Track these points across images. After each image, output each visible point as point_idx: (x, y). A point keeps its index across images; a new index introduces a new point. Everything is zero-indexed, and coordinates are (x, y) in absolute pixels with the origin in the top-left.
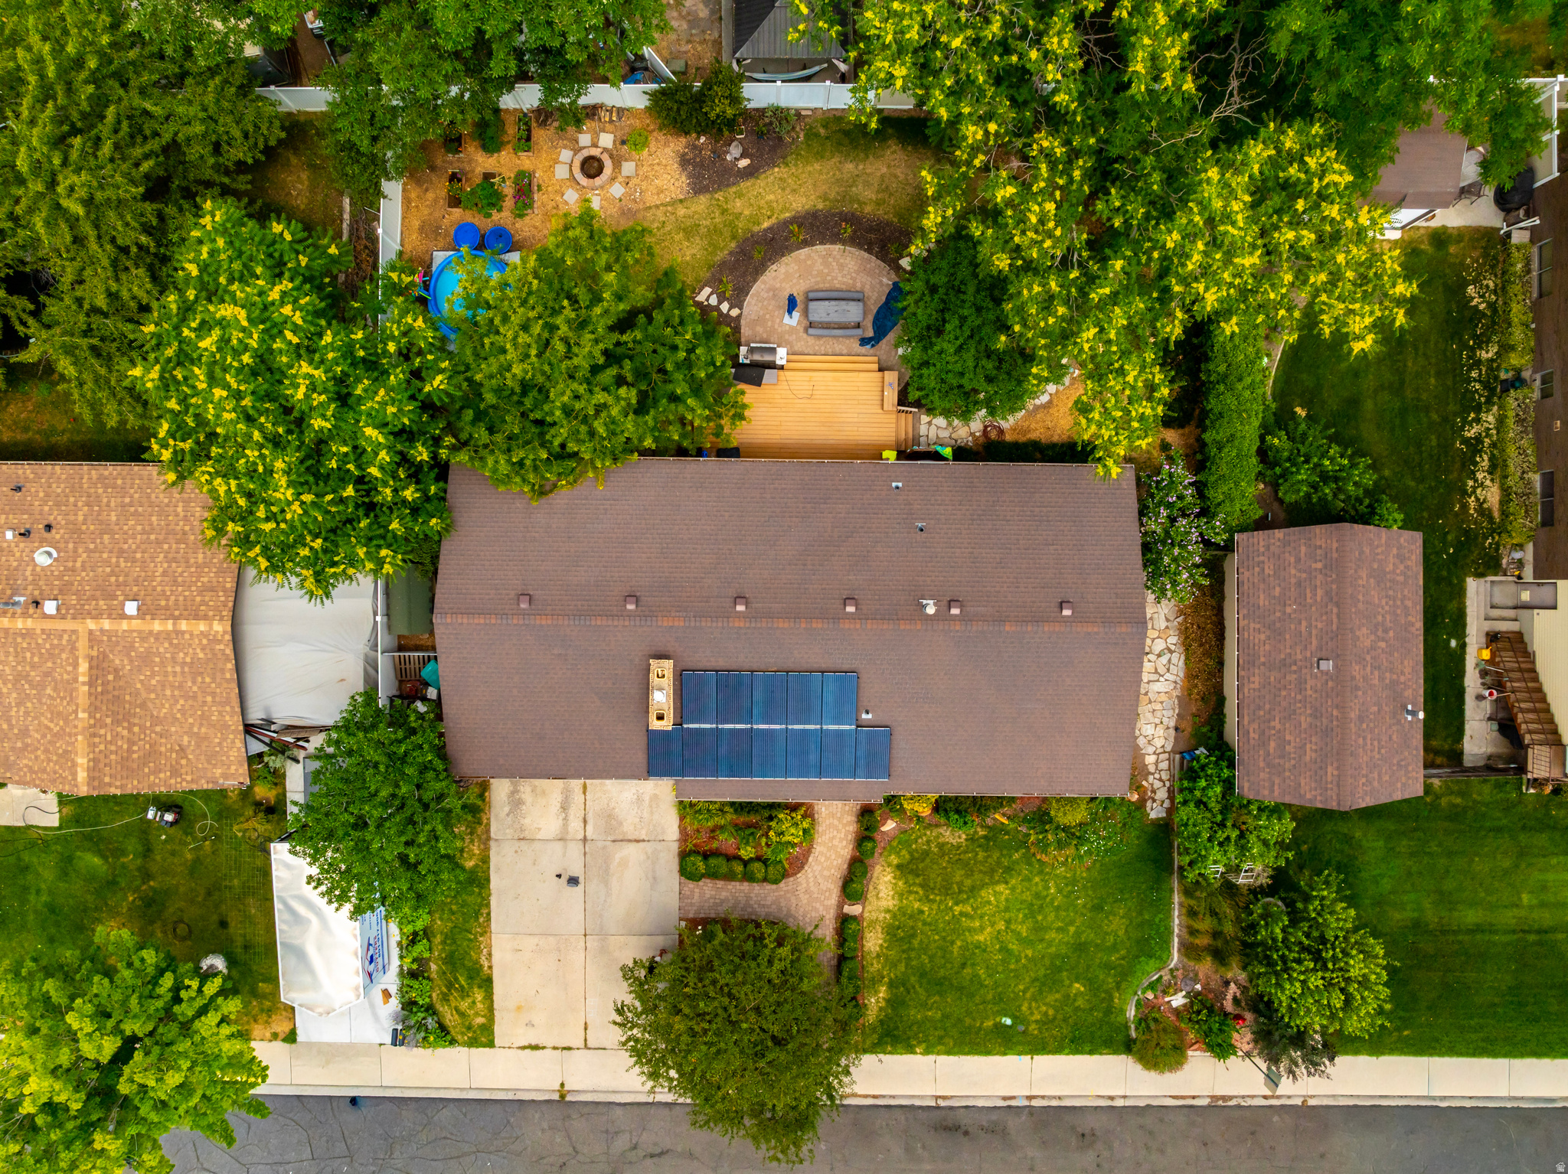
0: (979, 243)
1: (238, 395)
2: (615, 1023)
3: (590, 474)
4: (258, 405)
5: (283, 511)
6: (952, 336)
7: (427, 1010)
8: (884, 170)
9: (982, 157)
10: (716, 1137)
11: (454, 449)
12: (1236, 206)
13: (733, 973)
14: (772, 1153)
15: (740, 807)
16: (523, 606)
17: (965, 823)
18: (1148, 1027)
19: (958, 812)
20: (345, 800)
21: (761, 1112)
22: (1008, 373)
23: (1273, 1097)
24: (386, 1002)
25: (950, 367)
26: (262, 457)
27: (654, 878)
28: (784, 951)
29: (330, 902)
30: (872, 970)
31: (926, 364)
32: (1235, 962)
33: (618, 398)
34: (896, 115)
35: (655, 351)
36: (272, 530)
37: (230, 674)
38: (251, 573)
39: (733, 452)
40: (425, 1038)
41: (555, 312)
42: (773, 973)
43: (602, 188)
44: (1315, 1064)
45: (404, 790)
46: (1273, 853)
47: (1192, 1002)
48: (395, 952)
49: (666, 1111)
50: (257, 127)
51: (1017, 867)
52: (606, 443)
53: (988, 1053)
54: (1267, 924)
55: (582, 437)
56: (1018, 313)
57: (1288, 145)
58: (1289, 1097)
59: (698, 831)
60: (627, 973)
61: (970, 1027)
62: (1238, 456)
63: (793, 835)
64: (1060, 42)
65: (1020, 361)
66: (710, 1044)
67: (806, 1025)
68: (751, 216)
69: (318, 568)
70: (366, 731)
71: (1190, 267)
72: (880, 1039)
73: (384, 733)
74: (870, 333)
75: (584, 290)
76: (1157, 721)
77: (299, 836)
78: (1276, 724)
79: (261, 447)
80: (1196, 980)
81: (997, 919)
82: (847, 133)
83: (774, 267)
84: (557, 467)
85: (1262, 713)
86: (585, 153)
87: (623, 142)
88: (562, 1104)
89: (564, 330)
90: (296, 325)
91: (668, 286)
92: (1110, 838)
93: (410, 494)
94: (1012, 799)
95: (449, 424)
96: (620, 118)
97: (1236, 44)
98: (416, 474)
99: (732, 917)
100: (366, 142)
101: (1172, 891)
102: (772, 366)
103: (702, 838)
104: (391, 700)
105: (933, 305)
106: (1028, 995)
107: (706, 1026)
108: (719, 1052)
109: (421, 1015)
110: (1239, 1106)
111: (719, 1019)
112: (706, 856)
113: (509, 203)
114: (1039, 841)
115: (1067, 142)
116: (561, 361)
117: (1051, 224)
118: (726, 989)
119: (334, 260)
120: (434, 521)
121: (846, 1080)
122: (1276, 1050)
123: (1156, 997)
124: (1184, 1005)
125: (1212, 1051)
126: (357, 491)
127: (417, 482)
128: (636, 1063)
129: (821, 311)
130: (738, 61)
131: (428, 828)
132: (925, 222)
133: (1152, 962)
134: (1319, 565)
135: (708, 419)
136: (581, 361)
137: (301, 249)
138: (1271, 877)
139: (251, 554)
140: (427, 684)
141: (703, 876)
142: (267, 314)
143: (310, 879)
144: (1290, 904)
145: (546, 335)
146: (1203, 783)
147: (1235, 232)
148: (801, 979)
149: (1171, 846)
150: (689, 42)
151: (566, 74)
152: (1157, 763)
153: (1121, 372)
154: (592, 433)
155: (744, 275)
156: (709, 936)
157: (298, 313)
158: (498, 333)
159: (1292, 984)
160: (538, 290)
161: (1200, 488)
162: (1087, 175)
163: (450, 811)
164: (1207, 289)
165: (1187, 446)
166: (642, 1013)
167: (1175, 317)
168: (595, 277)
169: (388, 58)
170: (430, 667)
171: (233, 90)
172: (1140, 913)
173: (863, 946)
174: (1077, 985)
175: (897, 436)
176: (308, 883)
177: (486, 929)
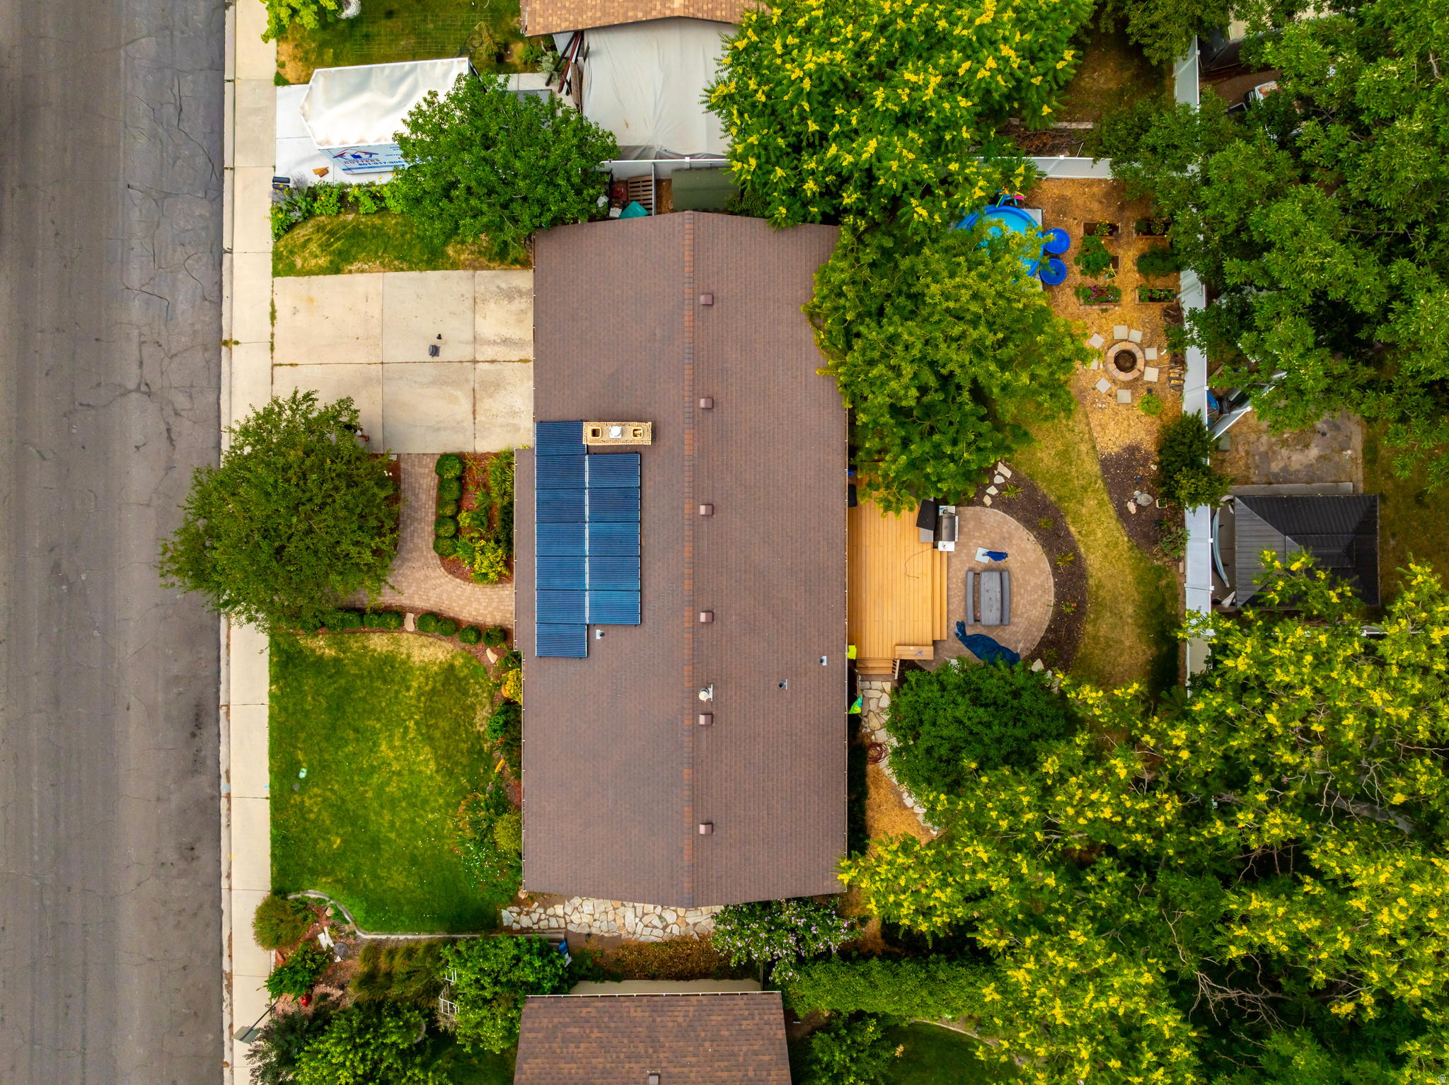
0: (1069, 742)
1: (907, 16)
2: (296, 392)
3: (830, 362)
4: (898, 35)
5: (793, 61)
6: (971, 714)
7: (308, 211)
8: (1127, 643)
9: (1152, 742)
10: (187, 492)
11: (854, 229)
12: (1113, 1001)
13: (346, 507)
14: (171, 547)
15: (508, 511)
16: (702, 298)
17: (495, 731)
18: (298, 911)
19: (506, 723)
20: (511, 127)
21: (211, 536)
22: (935, 769)
23: (231, 1033)
24: (316, 172)
25: (941, 712)
26: (846, 41)
27: (438, 429)
28: (368, 557)
29: (411, 114)
30: (352, 641)
31: (943, 688)
32: (364, 995)
33: (907, 388)
34: (1180, 654)
35: (951, 423)
36: (774, 51)
37: (632, 16)
38: (732, 34)
39: (853, 502)
40: (281, 209)
41: (990, 325)
42: (345, 546)
43: (1106, 371)
44: (263, 1075)
45: (521, 184)
46: (469, 1032)
47: (323, 953)
48: (365, 180)
49: (212, 443)
50: (1162, 36)
51: (452, 781)
52: (862, 376)
53: (272, 755)
54: (400, 1027)
55: (868, 353)
56: (1000, 780)
57: (1175, 1051)
58: (231, 1049)
59: (485, 471)
60: (345, 403)
61: (297, 738)
62: (856, 992)
63: (482, 563)
64: (1275, 825)
65: (948, 780)
66: (275, 486)
67: (296, 579)
68: (1081, 515)
69: (737, 98)
70: (579, 147)
71: (1051, 954)
72: (286, 652)
73: (577, 165)
74: (969, 632)
75: (1012, 353)
76: (597, 916)
77: (475, 86)
78: (596, 1034)
79: (855, 40)
80: (344, 957)
81: (402, 763)
82: (1162, 606)
83: (1032, 538)
84: (837, 329)
85: (606, 1020)
86: (1139, 354)
87: (1150, 391)
88: (218, 343)
89: (975, 334)
90: (976, 72)
91: (1014, 436)
92: (482, 872)
93: (810, 186)
94: (518, 776)
95: (878, 225)
96: (1173, 387)
97: (1271, 994)
98: (830, 193)
99: (401, 505)
100: (1151, 141)
101: (432, 932)
102: (937, 537)
103: (477, 474)
104: (609, 173)
105: (1001, 694)
106: (328, 794)
107: (294, 481)
108: (268, 494)
109: (303, 206)
110: (222, 1000)
111: (300, 494)
112: (460, 479)
113: (1090, 281)
114: (478, 803)
115: (1169, 827)
116: (943, 332)
117: (1090, 814)
118: (329, 500)
119: (1036, 111)
120: (784, 211)
121: (243, 618)
122: (276, 1037)
123: (328, 918)
124: (320, 946)
125: (276, 975)
126: (813, 134)
127: (822, 195)
128: (258, 414)
129: (990, 584)
130: (1231, 501)
131: (485, 208)
132: (1088, 687)
133: (362, 913)
134: (751, 1074)
135: (886, 475)
136: (944, 351)
137: (1049, 78)
138: (446, 1030)
139: (750, 32)
140: (624, 207)
141: (441, 476)
142: (987, 44)
143: (434, 94)
144: (419, 1048)
145: (968, 317)
146: (537, 964)
147: (1087, 1000)
148: (341, 573)
149: (475, 931)
150: (1247, 453)
151: (1222, 334)
152: (555, 916)
153: (944, 884)
154: (872, 363)
155: (1024, 509)
156: (381, 483)
157: (988, 74)
158: (969, 270)
159: (341, 1054)
160: (1011, 308)
161: (825, 956)
162: (1137, 848)
163: (501, 230)
164: (1029, 971)
165: (864, 943)
166: (306, 419)
167: (1000, 939)
168: (1025, 365)
169: (1241, 158)
170: (641, 209)
171: (1199, 12)
172: (409, 902)
173: (374, 632)
174: (338, 841)
175: (870, 659)
176: (430, 93)
177: (387, 267)
